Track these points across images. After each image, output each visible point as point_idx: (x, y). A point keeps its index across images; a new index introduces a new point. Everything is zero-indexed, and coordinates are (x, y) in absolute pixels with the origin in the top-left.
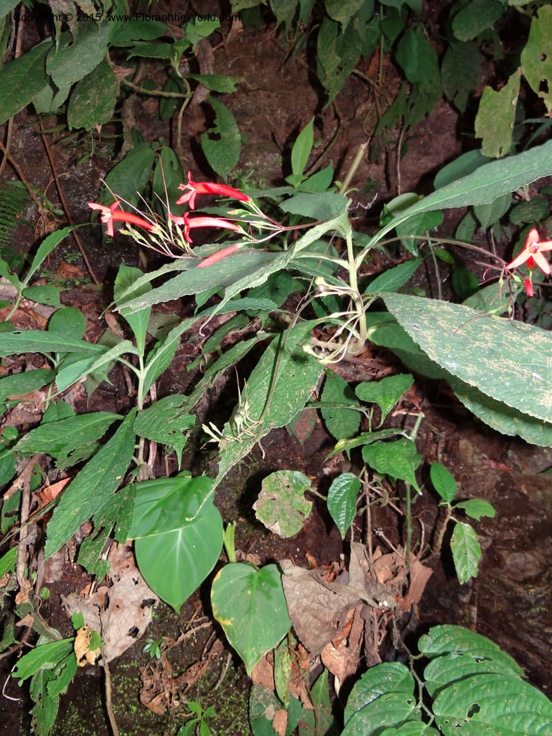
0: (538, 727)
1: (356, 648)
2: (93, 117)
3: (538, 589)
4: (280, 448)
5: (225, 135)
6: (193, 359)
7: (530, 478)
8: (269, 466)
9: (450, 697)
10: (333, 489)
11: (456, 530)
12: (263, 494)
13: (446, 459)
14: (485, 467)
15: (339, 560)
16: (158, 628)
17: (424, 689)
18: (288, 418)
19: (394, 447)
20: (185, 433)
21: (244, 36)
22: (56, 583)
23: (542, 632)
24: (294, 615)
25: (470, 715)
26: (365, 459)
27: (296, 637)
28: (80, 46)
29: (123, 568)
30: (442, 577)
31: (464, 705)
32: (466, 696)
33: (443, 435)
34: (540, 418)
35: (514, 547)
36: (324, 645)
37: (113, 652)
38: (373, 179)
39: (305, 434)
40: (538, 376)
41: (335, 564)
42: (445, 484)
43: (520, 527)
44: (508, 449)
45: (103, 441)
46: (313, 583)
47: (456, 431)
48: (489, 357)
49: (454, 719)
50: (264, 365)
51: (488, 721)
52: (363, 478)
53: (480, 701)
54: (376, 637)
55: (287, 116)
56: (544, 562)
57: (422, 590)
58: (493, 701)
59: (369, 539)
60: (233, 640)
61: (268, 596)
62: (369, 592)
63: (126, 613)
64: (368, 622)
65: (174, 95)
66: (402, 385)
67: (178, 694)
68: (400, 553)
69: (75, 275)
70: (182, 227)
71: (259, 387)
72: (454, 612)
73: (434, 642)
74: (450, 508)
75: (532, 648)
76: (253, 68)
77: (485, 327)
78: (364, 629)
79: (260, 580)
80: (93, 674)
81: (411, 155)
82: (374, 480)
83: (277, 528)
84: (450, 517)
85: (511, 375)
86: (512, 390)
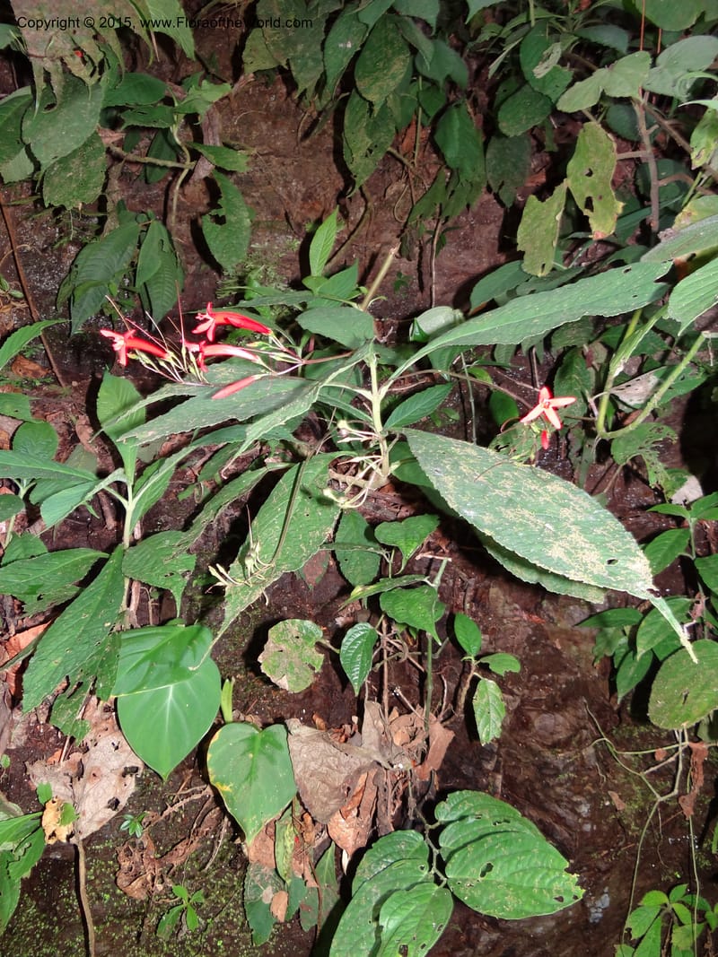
0: (548, 880)
1: (367, 819)
2: (75, 193)
3: (568, 753)
4: (286, 594)
5: (231, 218)
6: (185, 486)
7: (565, 631)
8: (273, 615)
9: (464, 858)
10: (347, 641)
11: (480, 687)
12: (269, 646)
13: (474, 609)
14: (516, 619)
15: (351, 723)
16: (139, 801)
17: (439, 856)
18: (301, 561)
19: (414, 594)
20: (184, 575)
21: (255, 86)
22: (18, 749)
23: (570, 801)
24: (300, 779)
25: (483, 874)
26: (383, 607)
27: (302, 804)
28: (65, 111)
29: (101, 731)
30: (464, 742)
31: (477, 865)
32: (480, 857)
33: (472, 582)
34: (546, 568)
35: (543, 707)
36: (332, 814)
37: (89, 827)
38: (404, 274)
39: (315, 578)
40: (551, 527)
41: (347, 726)
42: (471, 638)
43: (551, 685)
44: (543, 599)
45: (84, 583)
46: (322, 745)
47: (486, 577)
48: (506, 506)
49: (467, 880)
50: (275, 501)
51: (500, 879)
52: (380, 629)
53: (493, 861)
54: (390, 806)
55: (304, 190)
56: (575, 724)
57: (443, 756)
58: (505, 859)
59: (385, 698)
60: (232, 807)
61: (271, 759)
62: (384, 756)
63: (104, 783)
64: (381, 789)
65: (170, 164)
66: (426, 526)
67: (162, 876)
68: (419, 714)
69: (35, 373)
70: (196, 354)
71: (270, 526)
72: (477, 782)
73: (452, 809)
74: (474, 663)
75: (560, 819)
76: (264, 127)
77: (506, 474)
78: (377, 796)
79: (264, 742)
80: (58, 857)
81: (449, 248)
82: (393, 632)
83: (284, 682)
84: (474, 673)
85: (526, 525)
86: (524, 540)
